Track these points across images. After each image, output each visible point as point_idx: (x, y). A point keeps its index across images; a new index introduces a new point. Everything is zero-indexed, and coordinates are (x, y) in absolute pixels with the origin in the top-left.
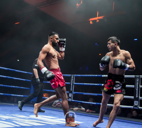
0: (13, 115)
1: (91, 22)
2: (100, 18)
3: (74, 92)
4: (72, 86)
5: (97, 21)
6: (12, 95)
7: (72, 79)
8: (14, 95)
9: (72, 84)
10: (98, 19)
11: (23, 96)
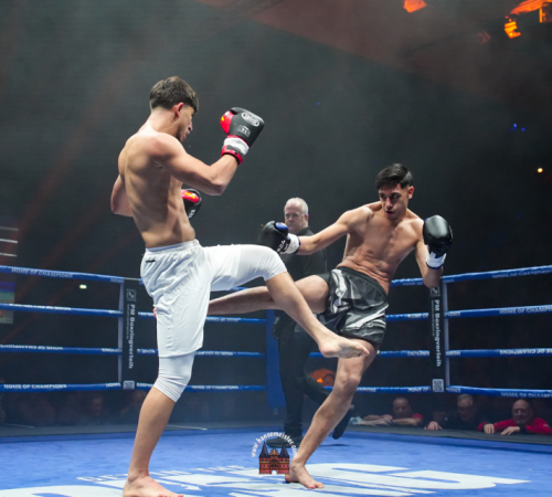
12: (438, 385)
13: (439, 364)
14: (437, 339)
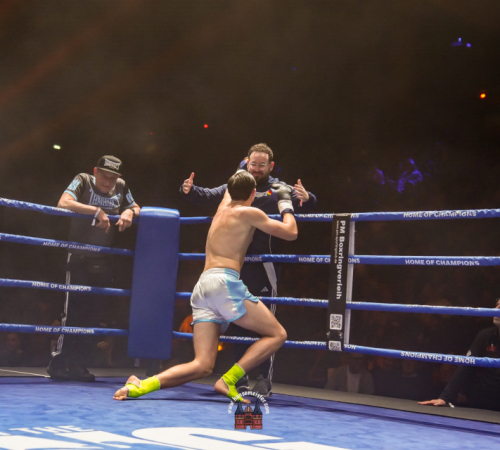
3: (353, 300)
4: (339, 276)
6: (38, 328)
7: (342, 239)
9: (339, 267)
11: (91, 331)
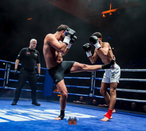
0: (28, 109)
1: (104, 15)
2: (113, 10)
5: (110, 14)
6: (27, 90)
8: (29, 90)
10: (111, 12)
12: (91, 95)
13: (92, 90)
14: (92, 84)
